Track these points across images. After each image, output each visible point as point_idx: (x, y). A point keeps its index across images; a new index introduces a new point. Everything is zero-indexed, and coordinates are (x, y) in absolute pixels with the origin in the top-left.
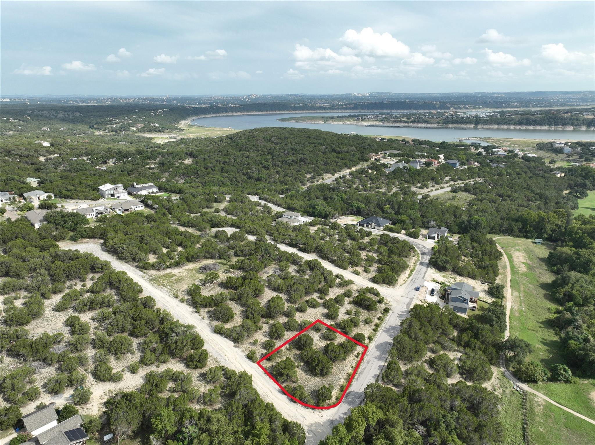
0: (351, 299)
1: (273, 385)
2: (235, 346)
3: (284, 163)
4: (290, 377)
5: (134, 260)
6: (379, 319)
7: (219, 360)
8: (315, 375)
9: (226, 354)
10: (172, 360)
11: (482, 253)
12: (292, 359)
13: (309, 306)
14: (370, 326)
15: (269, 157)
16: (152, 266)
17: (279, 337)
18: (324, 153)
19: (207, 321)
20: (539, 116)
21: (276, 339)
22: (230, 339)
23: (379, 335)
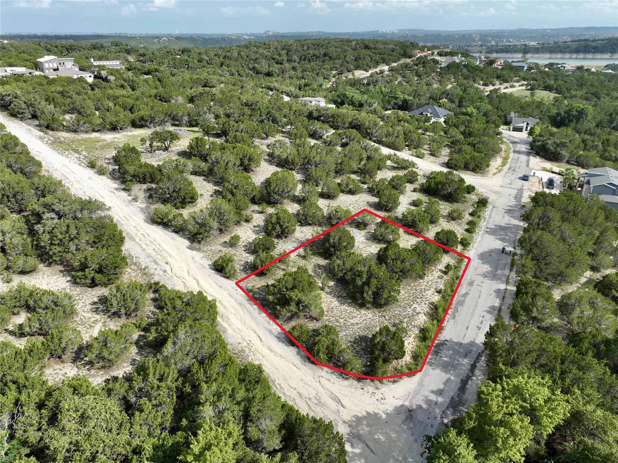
0: (416, 185)
1: (266, 325)
2: (190, 248)
3: (303, 58)
4: (305, 307)
5: (34, 117)
6: (471, 214)
7: (152, 271)
8: (362, 305)
9: (169, 260)
10: (45, 269)
11: (602, 143)
12: (310, 272)
13: (343, 192)
14: (459, 225)
15: (284, 52)
16: (68, 129)
17: (284, 234)
18: (355, 49)
19: (141, 204)
20: (600, 42)
21: (278, 237)
22: (184, 236)
23: (479, 238)
